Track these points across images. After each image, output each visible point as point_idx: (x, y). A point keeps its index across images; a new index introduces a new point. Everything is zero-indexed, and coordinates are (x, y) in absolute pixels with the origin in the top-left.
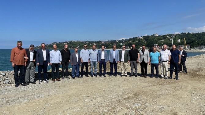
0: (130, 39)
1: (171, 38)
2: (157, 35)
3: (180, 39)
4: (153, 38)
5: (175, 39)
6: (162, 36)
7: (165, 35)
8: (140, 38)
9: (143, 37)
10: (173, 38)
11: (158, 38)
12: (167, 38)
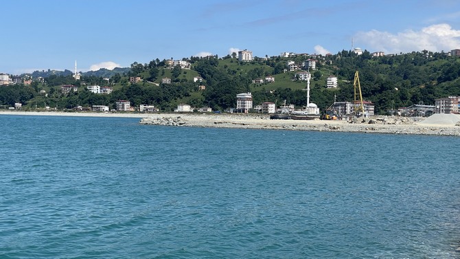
0: (137, 70)
1: (304, 69)
2: (247, 57)
3: (334, 74)
4: (234, 67)
5: (316, 76)
6: (268, 62)
7: (278, 59)
8: (179, 65)
9: (193, 60)
10: (311, 69)
11: (253, 67)
12: (288, 68)
